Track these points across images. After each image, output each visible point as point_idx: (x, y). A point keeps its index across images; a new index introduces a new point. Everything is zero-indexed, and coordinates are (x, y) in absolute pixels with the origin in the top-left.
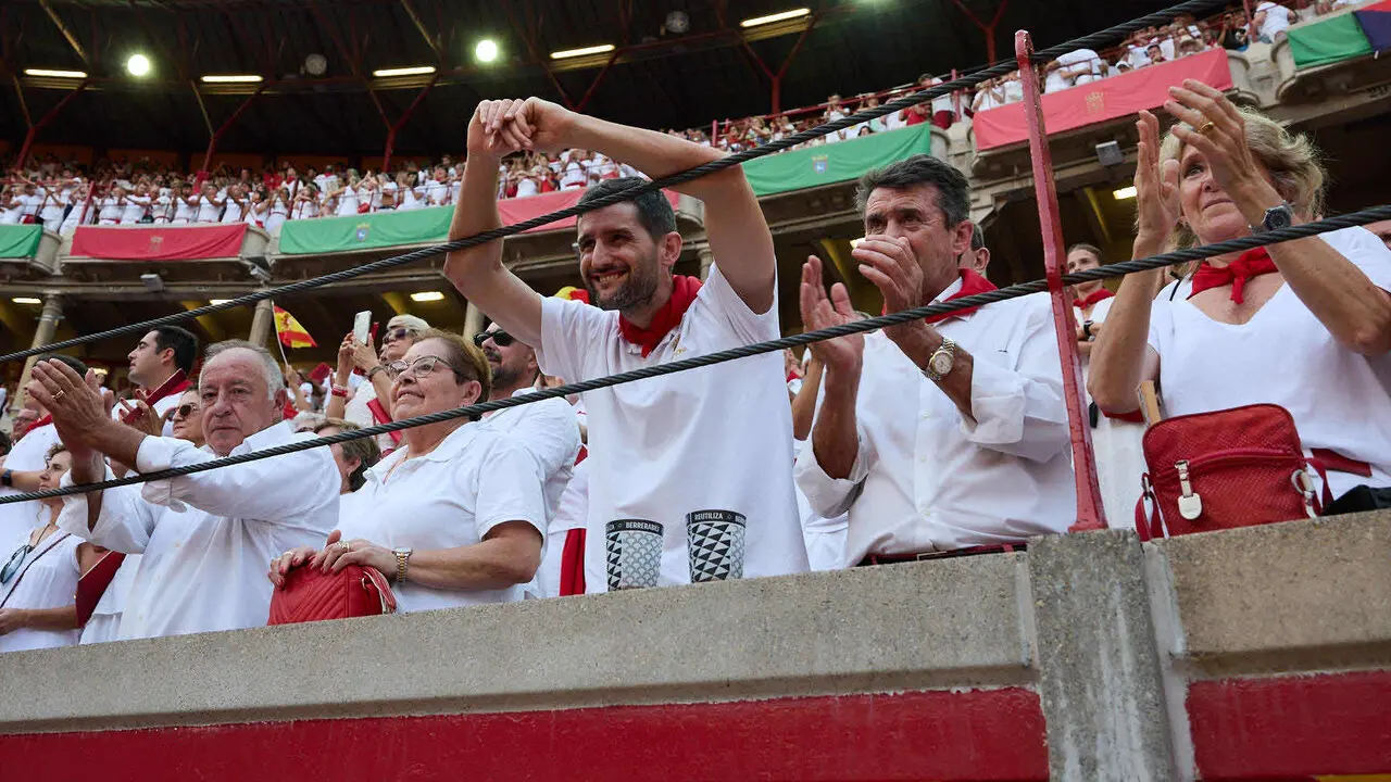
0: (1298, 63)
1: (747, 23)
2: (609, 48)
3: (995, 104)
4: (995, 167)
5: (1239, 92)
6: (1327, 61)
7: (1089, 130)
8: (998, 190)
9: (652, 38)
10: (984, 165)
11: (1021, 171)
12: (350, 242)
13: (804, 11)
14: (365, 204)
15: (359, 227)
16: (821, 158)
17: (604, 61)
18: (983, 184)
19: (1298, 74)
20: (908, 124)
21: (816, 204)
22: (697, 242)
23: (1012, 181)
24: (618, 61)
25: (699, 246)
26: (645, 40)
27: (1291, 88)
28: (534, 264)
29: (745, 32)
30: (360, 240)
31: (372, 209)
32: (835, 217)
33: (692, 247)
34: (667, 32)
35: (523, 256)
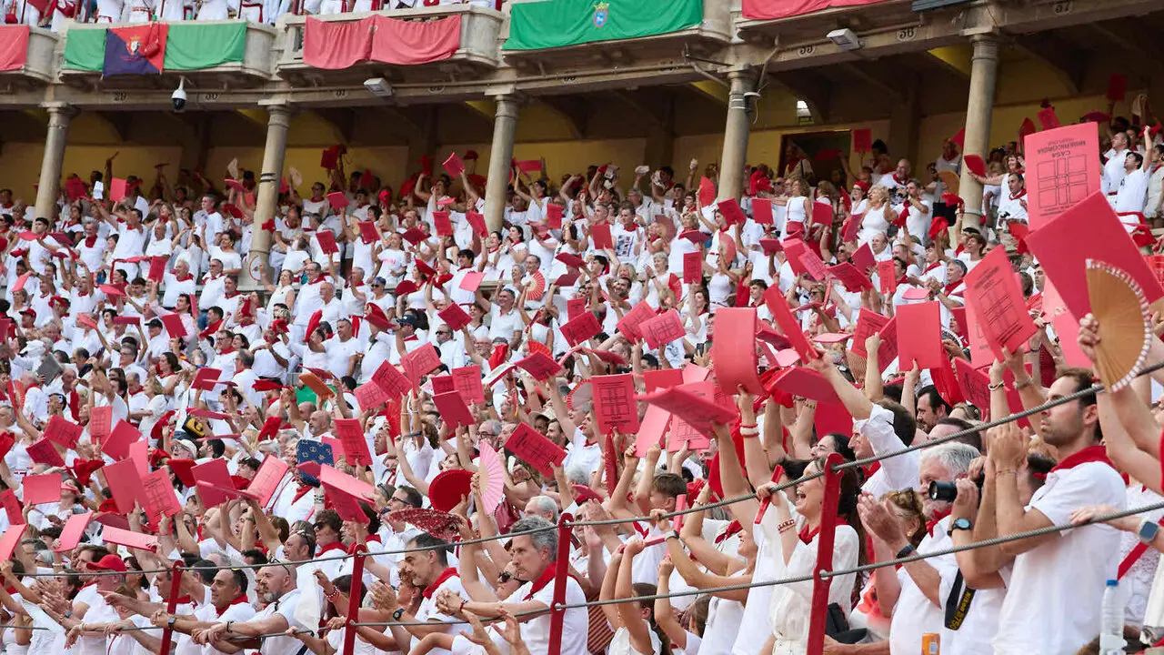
6: (80, 68)
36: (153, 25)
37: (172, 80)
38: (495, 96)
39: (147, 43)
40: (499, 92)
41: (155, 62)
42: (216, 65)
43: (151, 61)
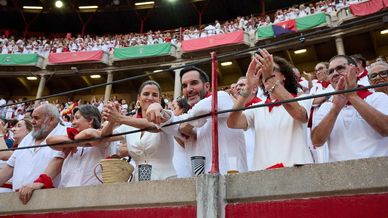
0: (259, 37)
1: (137, 4)
2: (96, 7)
3: (188, 39)
4: (186, 56)
5: (245, 42)
6: (264, 37)
7: (209, 49)
8: (187, 62)
9: (109, 6)
10: (183, 55)
11: (193, 58)
12: (3, 62)
13: (153, 2)
14: (10, 51)
15: (7, 57)
16: (142, 49)
17: (95, 11)
18: (183, 60)
19: (258, 40)
20: (166, 42)
21: (140, 62)
22: (107, 70)
23: (191, 60)
24: (99, 11)
25: (107, 71)
26: (107, 6)
27: (257, 43)
28: (60, 73)
29: (136, 7)
30: (6, 61)
31: (12, 52)
32: (145, 66)
33: (105, 71)
34: (113, 4)
35: (57, 70)
39: (289, 25)
41: (293, 29)
42: (317, 25)
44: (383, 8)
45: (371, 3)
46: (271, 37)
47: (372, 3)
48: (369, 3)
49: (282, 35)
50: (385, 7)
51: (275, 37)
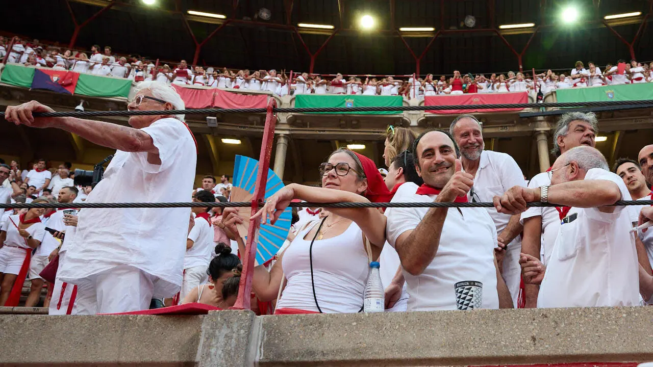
36: (69, 72)
37: (76, 100)
38: (279, 134)
39: (63, 79)
40: (282, 133)
41: (69, 90)
43: (66, 88)
44: (209, 107)
45: (199, 93)
46: (23, 87)
47: (201, 93)
48: (197, 92)
49: (43, 91)
50: (214, 106)
51: (30, 90)
